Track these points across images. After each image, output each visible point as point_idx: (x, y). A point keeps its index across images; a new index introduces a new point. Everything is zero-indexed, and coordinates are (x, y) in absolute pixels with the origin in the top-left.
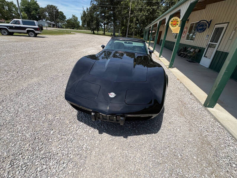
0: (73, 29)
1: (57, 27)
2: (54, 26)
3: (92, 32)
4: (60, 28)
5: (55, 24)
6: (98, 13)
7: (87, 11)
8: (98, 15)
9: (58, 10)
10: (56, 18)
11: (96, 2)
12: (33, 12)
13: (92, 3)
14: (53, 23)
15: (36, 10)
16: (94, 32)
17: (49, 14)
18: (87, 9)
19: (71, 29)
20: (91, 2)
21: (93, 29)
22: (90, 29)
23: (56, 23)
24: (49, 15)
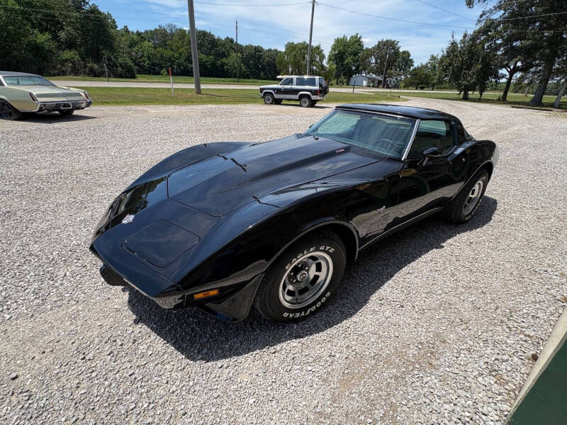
0: (422, 88)
1: (383, 87)
2: (379, 84)
3: (462, 96)
4: (390, 88)
5: (382, 79)
6: (499, 42)
7: (463, 42)
8: (497, 48)
9: (398, 48)
10: (389, 67)
11: (502, 12)
12: (349, 60)
13: (484, 17)
14: (379, 78)
15: (355, 54)
16: (466, 94)
17: (376, 61)
18: (465, 36)
19: (416, 89)
20: (481, 16)
21: (466, 86)
22: (459, 88)
23: (385, 78)
24: (376, 63)
